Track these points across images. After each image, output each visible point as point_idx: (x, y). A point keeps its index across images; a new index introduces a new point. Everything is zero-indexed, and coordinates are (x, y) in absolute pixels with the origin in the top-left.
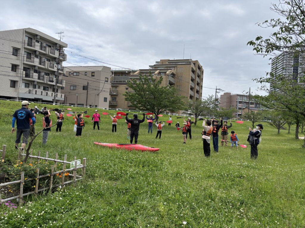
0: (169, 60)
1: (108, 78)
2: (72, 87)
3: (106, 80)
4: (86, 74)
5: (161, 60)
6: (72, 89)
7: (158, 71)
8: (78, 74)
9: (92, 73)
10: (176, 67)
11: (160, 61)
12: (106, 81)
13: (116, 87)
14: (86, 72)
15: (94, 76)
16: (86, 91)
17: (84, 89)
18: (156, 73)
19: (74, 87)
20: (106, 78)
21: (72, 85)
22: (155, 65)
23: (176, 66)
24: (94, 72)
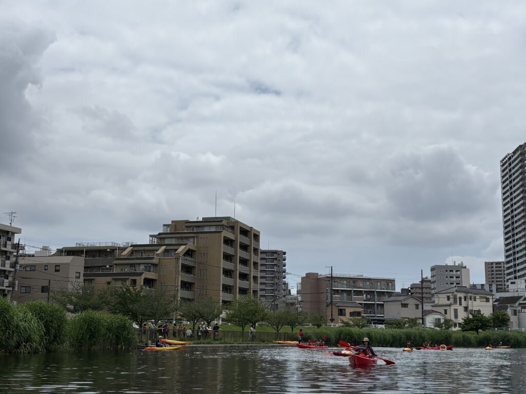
0: (187, 222)
1: (80, 273)
2: (24, 288)
3: (78, 275)
4: (46, 268)
5: (173, 222)
6: (24, 292)
7: (163, 248)
8: (33, 268)
9: (56, 266)
10: (196, 237)
11: (170, 223)
12: (77, 277)
13: (91, 281)
14: (47, 266)
15: (58, 271)
16: (47, 294)
17: (42, 292)
18: (159, 252)
19: (28, 289)
20: (77, 272)
21: (23, 285)
22: (160, 234)
23: (197, 235)
24: (59, 266)
